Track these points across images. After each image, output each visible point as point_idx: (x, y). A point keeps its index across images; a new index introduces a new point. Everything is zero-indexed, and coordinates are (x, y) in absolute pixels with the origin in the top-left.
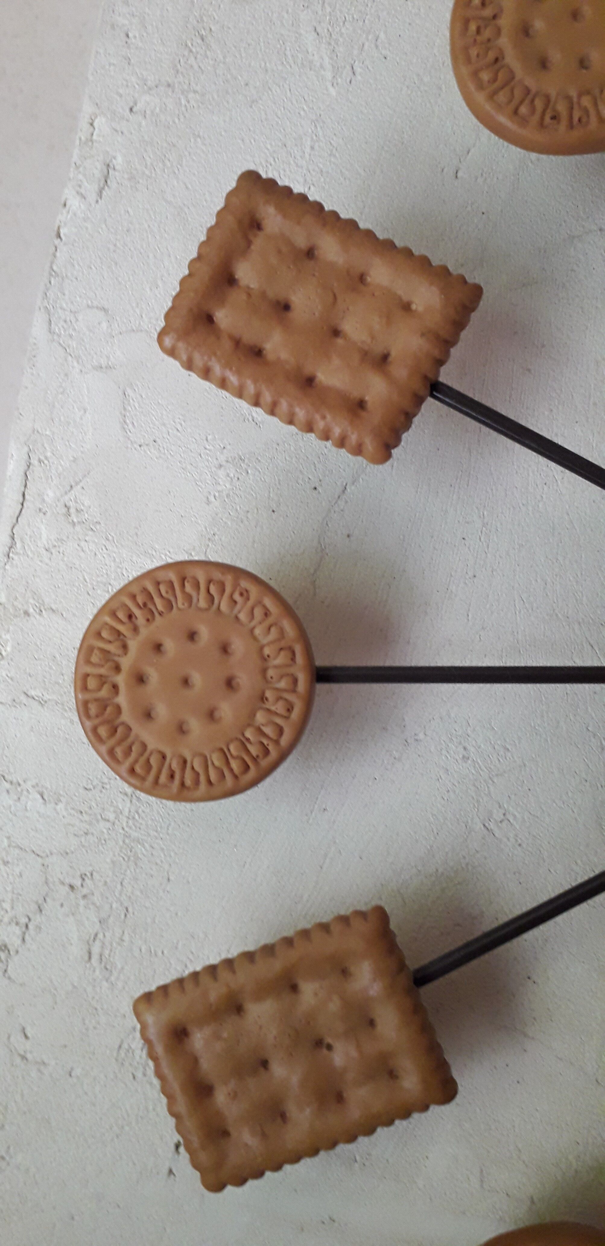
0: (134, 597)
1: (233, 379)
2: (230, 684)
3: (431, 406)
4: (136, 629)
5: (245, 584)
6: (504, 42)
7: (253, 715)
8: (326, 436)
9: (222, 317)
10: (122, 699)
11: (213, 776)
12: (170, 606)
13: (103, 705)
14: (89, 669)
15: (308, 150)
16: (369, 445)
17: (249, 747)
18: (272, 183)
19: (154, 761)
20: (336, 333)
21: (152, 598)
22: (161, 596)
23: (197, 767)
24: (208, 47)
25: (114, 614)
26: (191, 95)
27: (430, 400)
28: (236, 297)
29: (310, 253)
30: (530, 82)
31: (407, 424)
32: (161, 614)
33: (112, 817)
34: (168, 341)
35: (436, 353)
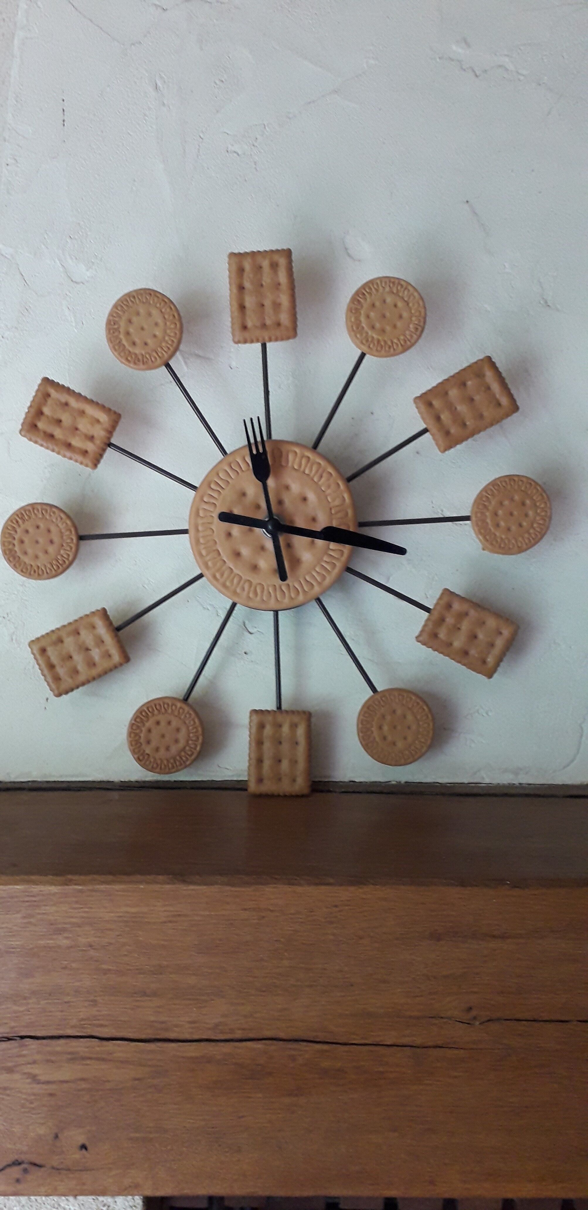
0: (18, 515)
1: (45, 444)
2: (52, 542)
3: (109, 450)
4: (19, 526)
5: (54, 509)
6: (122, 336)
7: (59, 551)
8: (76, 461)
9: (40, 425)
10: (16, 549)
11: (48, 571)
12: (30, 517)
13: (10, 550)
14: (5, 540)
15: (68, 353)
16: (90, 464)
17: (59, 561)
18: (53, 381)
19: (29, 567)
20: (77, 429)
21: (24, 515)
22: (26, 514)
23: (43, 569)
24: (30, 313)
25: (12, 521)
26: (25, 332)
27: (109, 448)
28: (43, 418)
29: (67, 404)
30: (131, 349)
31: (101, 456)
32: (27, 520)
33: (16, 593)
34: (23, 433)
35: (108, 435)
